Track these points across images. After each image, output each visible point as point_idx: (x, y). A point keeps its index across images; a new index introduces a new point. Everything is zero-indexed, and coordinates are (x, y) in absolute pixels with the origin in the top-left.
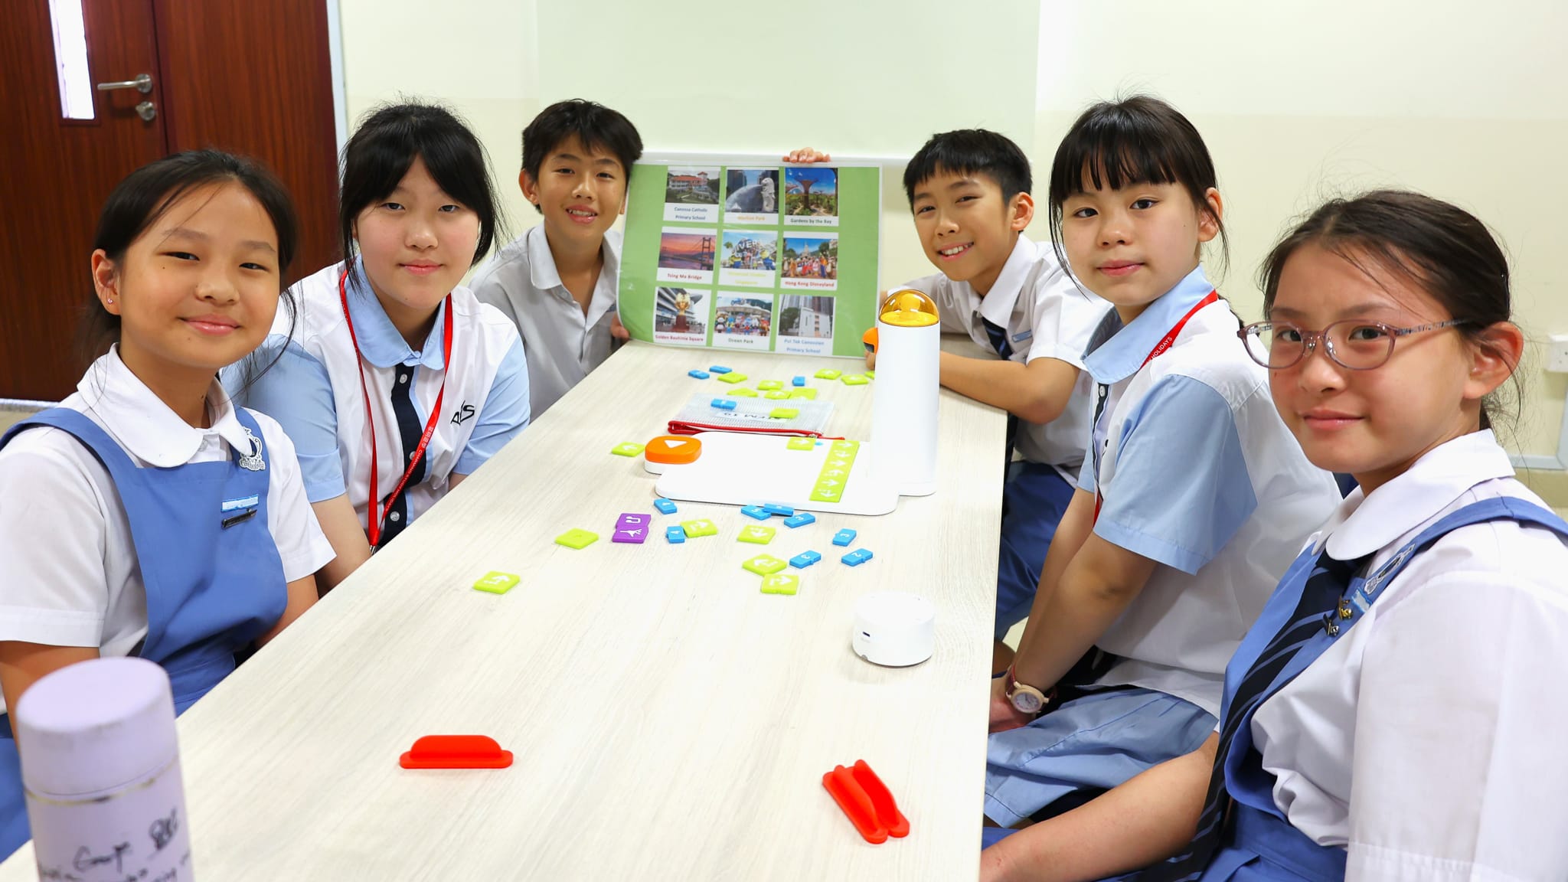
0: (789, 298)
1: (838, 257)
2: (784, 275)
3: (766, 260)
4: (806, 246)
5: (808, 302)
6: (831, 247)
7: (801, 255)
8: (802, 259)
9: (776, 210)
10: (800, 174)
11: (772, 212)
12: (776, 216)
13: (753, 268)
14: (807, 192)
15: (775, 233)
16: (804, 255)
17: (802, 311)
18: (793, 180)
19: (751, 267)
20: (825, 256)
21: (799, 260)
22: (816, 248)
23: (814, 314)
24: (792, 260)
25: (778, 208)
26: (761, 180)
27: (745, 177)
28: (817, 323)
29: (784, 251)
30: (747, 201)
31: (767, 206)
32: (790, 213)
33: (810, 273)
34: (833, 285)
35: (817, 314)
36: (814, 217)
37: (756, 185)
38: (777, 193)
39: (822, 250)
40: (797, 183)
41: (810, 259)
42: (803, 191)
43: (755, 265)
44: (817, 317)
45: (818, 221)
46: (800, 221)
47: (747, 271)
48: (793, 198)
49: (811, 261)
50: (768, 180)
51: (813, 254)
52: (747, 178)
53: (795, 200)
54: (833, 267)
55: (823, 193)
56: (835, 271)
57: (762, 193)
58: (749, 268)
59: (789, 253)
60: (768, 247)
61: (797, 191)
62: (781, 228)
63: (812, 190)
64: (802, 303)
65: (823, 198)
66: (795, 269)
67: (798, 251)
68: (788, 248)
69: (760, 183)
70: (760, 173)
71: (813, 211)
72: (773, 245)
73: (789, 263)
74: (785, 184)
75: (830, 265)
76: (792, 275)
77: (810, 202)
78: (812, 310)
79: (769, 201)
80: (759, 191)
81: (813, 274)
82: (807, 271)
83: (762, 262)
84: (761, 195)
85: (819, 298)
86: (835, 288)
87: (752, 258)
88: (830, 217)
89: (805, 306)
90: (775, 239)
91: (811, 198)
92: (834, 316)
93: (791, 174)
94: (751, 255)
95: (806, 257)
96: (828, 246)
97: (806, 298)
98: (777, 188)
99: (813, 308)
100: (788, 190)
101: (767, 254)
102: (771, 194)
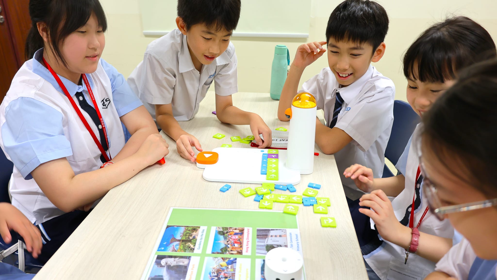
0: (258, 250)
1: (228, 227)
2: (240, 253)
3: (228, 264)
4: (219, 242)
5: (260, 241)
6: (222, 230)
7: (225, 244)
8: (228, 244)
9: (189, 258)
10: (165, 243)
11: (190, 260)
12: (192, 259)
13: (234, 271)
14: (179, 241)
15: (206, 258)
16: (226, 243)
17: (267, 244)
18: (168, 247)
19: (233, 272)
20: (227, 233)
21: (229, 246)
22: (222, 237)
23: (270, 238)
24: (228, 249)
25: (187, 257)
26: (161, 266)
27: (156, 276)
28: (276, 236)
29: (222, 253)
30: (177, 275)
31: (183, 263)
32: (193, 250)
33: (239, 240)
34: (248, 230)
35: (270, 236)
36: (198, 238)
37: (165, 269)
38: (175, 257)
39: (223, 234)
40: (171, 245)
41: (229, 240)
42: (178, 243)
43: (232, 270)
44: (272, 236)
45: (202, 236)
46: (200, 244)
47: (236, 275)
48: (182, 248)
49: (230, 239)
50: (163, 262)
51: (225, 238)
52: (157, 275)
53: (184, 247)
54: (236, 229)
55: (182, 232)
56: (238, 228)
57: (172, 266)
58: (234, 274)
59: (224, 250)
60: (218, 262)
61: (177, 245)
62: (203, 255)
63: (178, 237)
64: (263, 244)
65: (186, 233)
66: (236, 248)
67: (223, 246)
68: (220, 252)
69: (164, 266)
70: (156, 266)
71: (194, 238)
72: (216, 259)
73: (232, 251)
74: (170, 252)
75: (234, 231)
76: (241, 249)
77: (187, 239)
78: (267, 239)
79: (179, 262)
80: (169, 267)
81: (240, 238)
82: (238, 241)
83: (230, 266)
84: (174, 266)
85: (257, 235)
86: (251, 229)
87: (226, 271)
88: (200, 230)
89: (264, 242)
90: (211, 258)
91: (184, 238)
92: (270, 229)
93: (163, 248)
94: (224, 272)
95: (227, 242)
96: (220, 231)
97: (258, 242)
98: (171, 257)
99: (266, 238)
100: (174, 250)
101: (224, 264)
102: (174, 260)
